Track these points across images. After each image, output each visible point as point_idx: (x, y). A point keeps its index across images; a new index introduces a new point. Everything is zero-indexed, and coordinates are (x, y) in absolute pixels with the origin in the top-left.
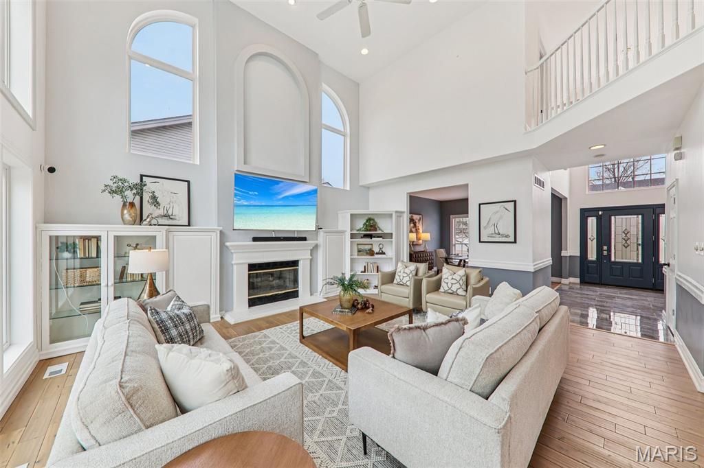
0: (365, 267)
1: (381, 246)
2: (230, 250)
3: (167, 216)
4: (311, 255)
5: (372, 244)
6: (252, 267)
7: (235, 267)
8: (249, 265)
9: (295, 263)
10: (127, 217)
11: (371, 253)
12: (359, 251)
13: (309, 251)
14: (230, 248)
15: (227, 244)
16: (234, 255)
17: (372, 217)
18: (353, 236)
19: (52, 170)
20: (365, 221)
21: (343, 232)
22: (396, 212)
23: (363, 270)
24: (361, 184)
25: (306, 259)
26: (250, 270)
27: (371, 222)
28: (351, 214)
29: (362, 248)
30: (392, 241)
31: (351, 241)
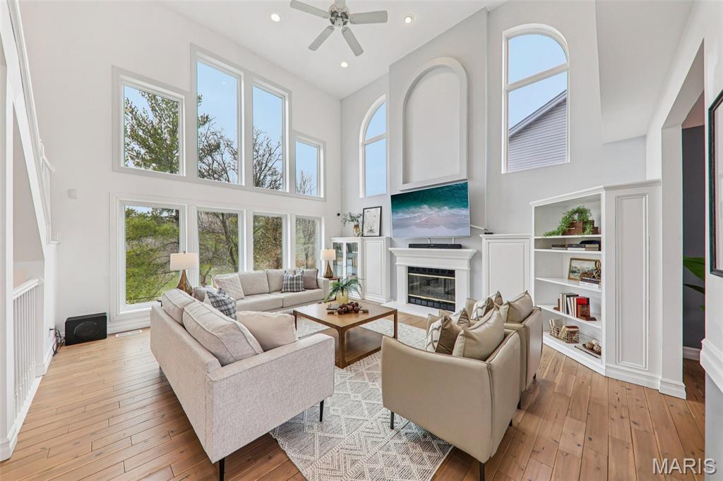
0: (559, 300)
2: (394, 254)
3: (371, 230)
4: (471, 265)
6: (411, 269)
7: (398, 266)
8: (408, 267)
9: (452, 273)
10: (355, 233)
12: (572, 272)
13: (467, 261)
14: (396, 253)
15: (389, 249)
16: (398, 258)
19: (339, 215)
21: (528, 238)
22: (606, 189)
23: (557, 306)
25: (463, 270)
26: (409, 272)
27: (576, 217)
28: (536, 207)
29: (579, 267)
30: (600, 255)
31: (535, 252)
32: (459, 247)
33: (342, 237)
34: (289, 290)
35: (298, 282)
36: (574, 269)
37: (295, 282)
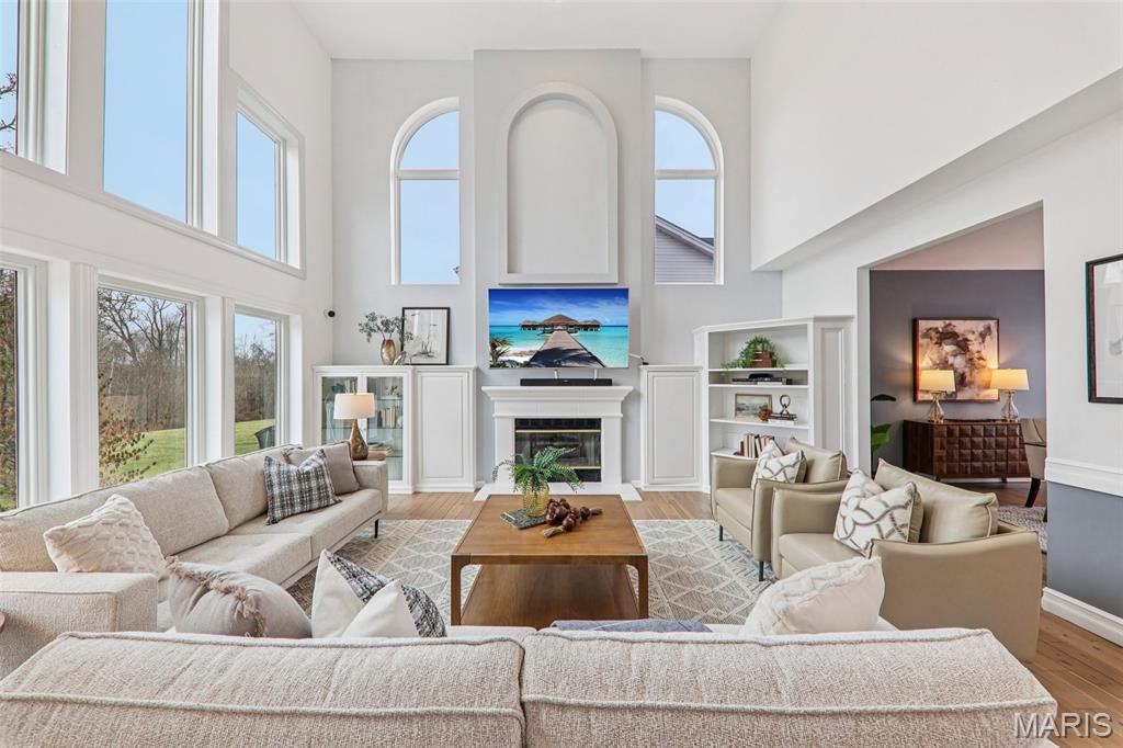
0: (742, 443)
1: (785, 401)
2: (489, 398)
3: (425, 353)
4: (624, 410)
5: (770, 396)
6: (521, 423)
7: (496, 420)
8: (516, 420)
9: (594, 423)
10: (385, 356)
11: (766, 414)
12: (739, 409)
13: (620, 404)
14: (489, 395)
15: (484, 388)
16: (496, 405)
17: (764, 335)
18: (717, 378)
19: (332, 314)
20: (745, 346)
21: (696, 370)
22: (817, 319)
23: (739, 450)
24: (753, 268)
25: (615, 417)
26: (517, 428)
27: (759, 347)
28: (710, 334)
29: (747, 404)
30: (806, 389)
31: (710, 388)
32: (608, 382)
33: (333, 364)
34: (298, 509)
35: (321, 481)
36: (742, 407)
37: (314, 484)
